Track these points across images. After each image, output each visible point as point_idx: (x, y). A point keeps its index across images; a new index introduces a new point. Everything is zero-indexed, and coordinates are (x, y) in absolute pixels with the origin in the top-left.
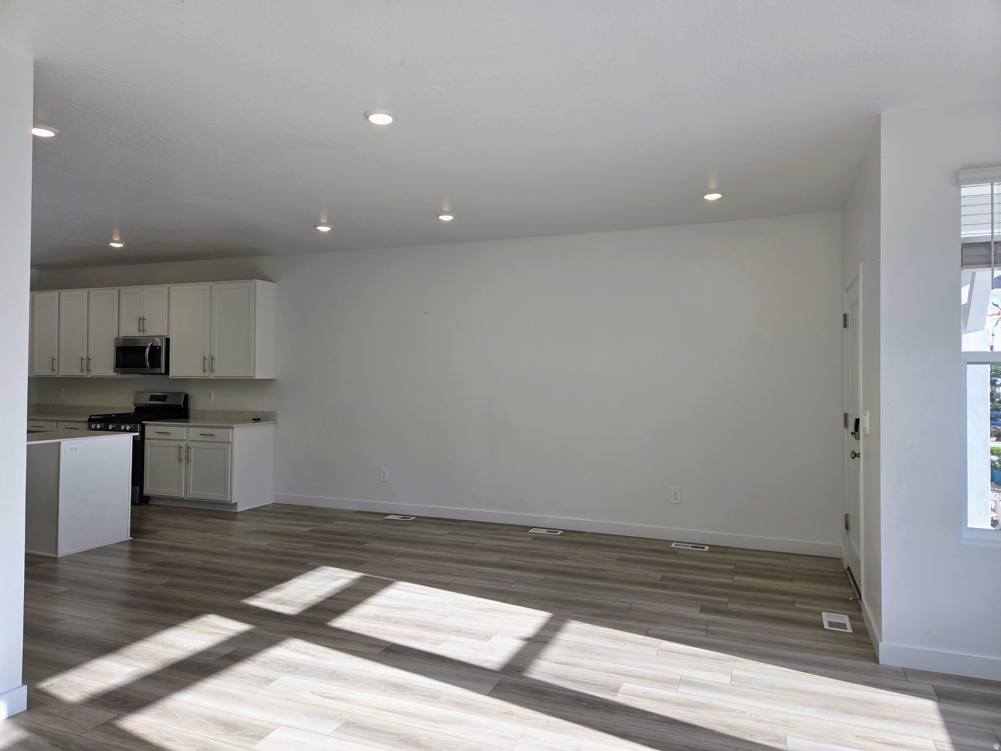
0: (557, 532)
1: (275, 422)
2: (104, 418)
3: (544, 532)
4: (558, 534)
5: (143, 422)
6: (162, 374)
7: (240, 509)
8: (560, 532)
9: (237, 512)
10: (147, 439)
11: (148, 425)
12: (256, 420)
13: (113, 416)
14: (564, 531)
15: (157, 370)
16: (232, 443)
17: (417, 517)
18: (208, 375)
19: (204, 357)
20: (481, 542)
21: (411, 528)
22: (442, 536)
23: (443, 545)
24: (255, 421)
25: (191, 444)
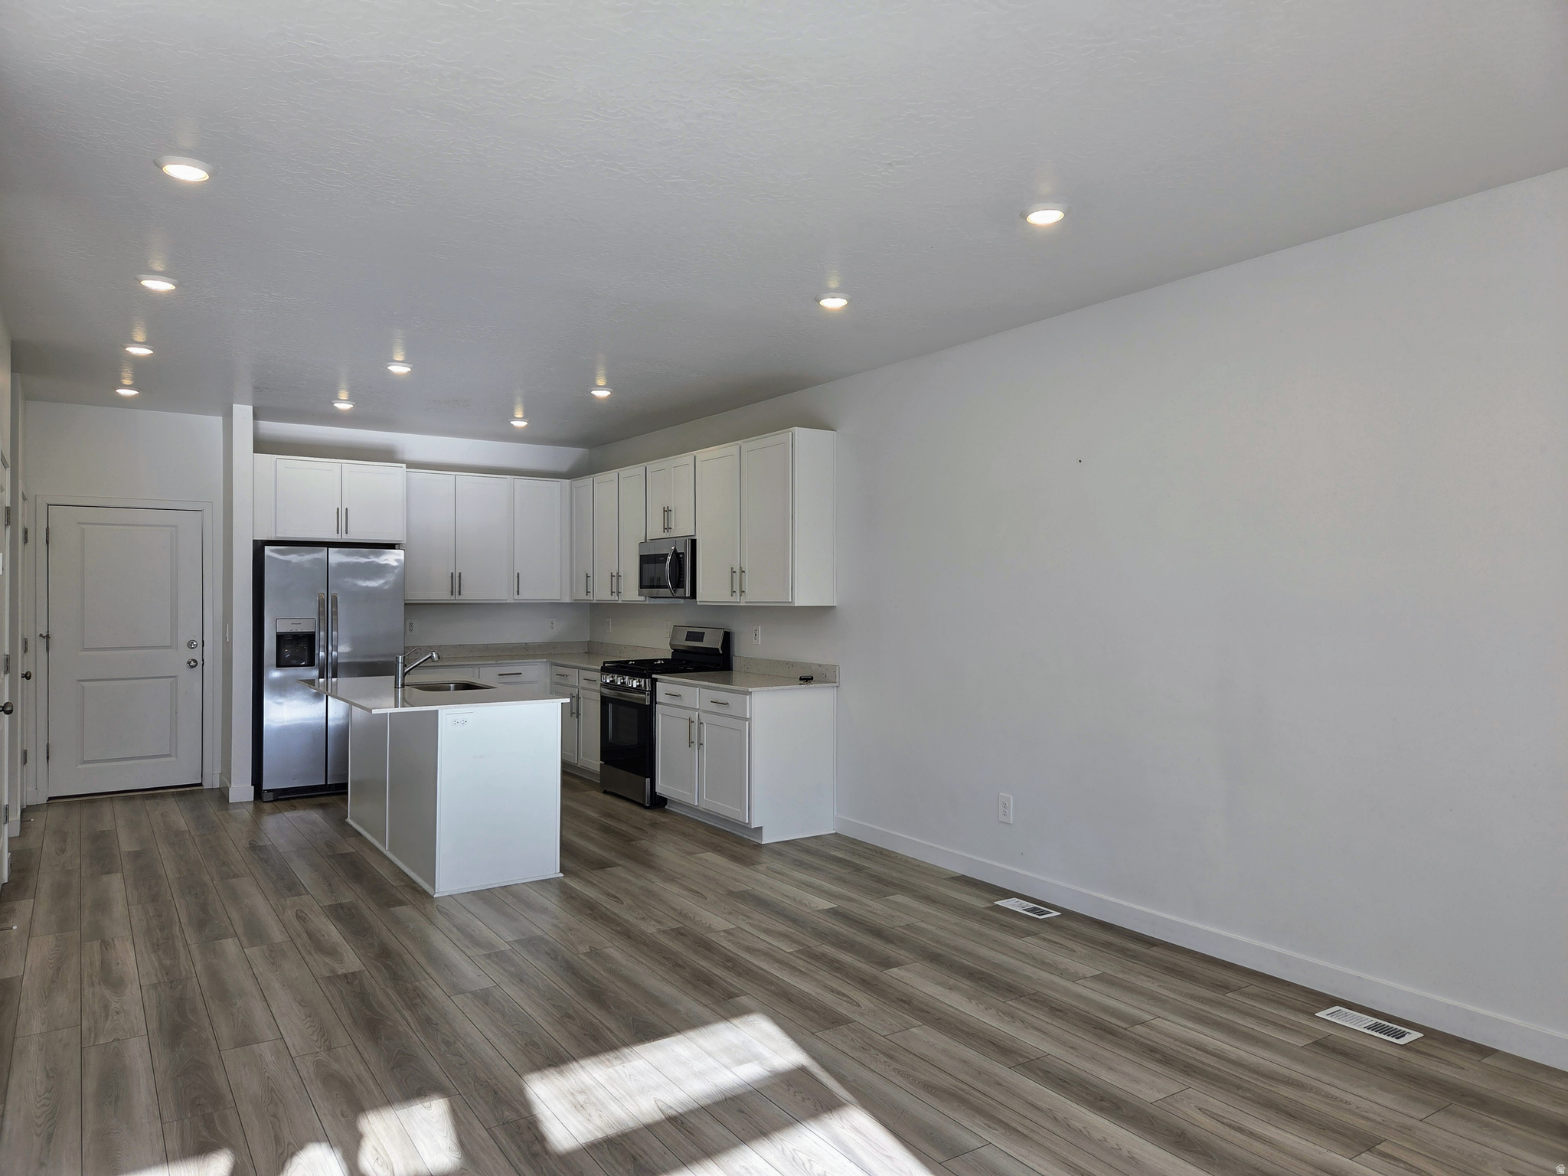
0: (1402, 1035)
1: (837, 684)
2: (616, 666)
3: (1360, 1023)
4: (1401, 1041)
5: (654, 676)
6: (685, 598)
7: (766, 839)
8: (1413, 1036)
9: (760, 846)
10: (660, 703)
11: (661, 681)
12: (807, 680)
13: (659, 662)
14: (1429, 1033)
15: (680, 591)
16: (750, 719)
17: (1066, 913)
18: (735, 599)
19: (732, 568)
20: (1157, 1022)
21: (1029, 944)
22: (1075, 978)
23: (1057, 1011)
24: (802, 682)
25: (704, 718)
